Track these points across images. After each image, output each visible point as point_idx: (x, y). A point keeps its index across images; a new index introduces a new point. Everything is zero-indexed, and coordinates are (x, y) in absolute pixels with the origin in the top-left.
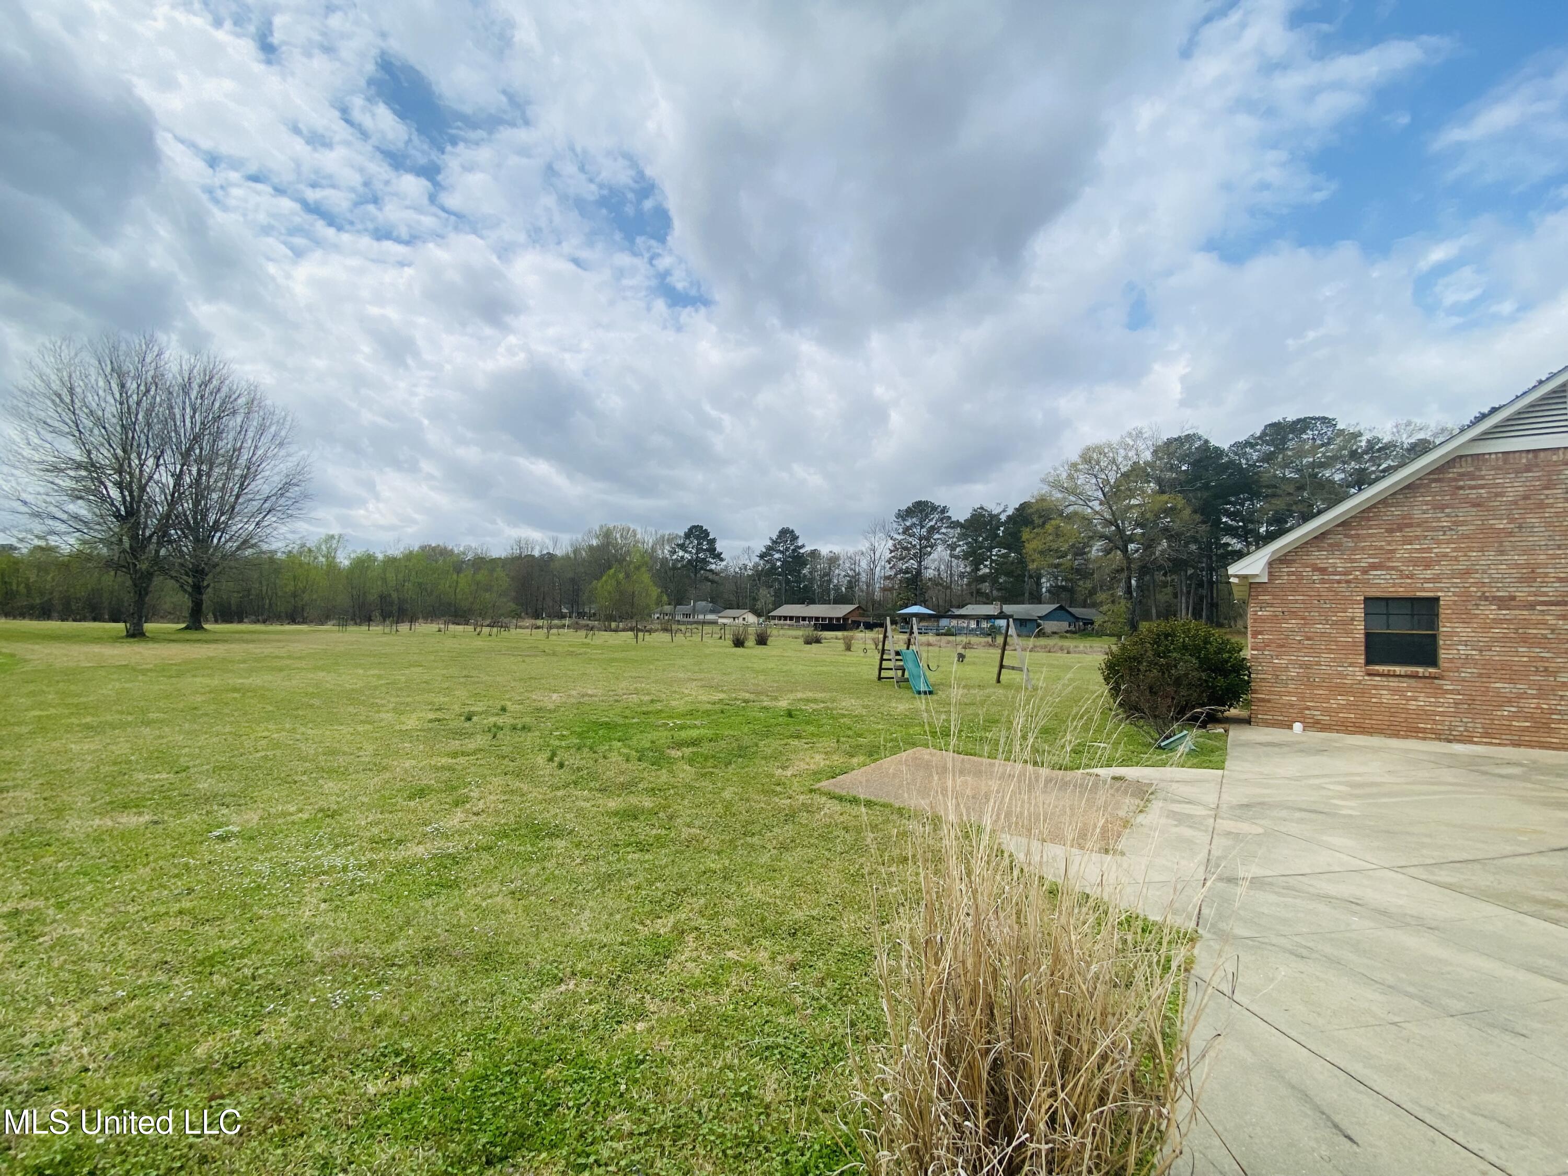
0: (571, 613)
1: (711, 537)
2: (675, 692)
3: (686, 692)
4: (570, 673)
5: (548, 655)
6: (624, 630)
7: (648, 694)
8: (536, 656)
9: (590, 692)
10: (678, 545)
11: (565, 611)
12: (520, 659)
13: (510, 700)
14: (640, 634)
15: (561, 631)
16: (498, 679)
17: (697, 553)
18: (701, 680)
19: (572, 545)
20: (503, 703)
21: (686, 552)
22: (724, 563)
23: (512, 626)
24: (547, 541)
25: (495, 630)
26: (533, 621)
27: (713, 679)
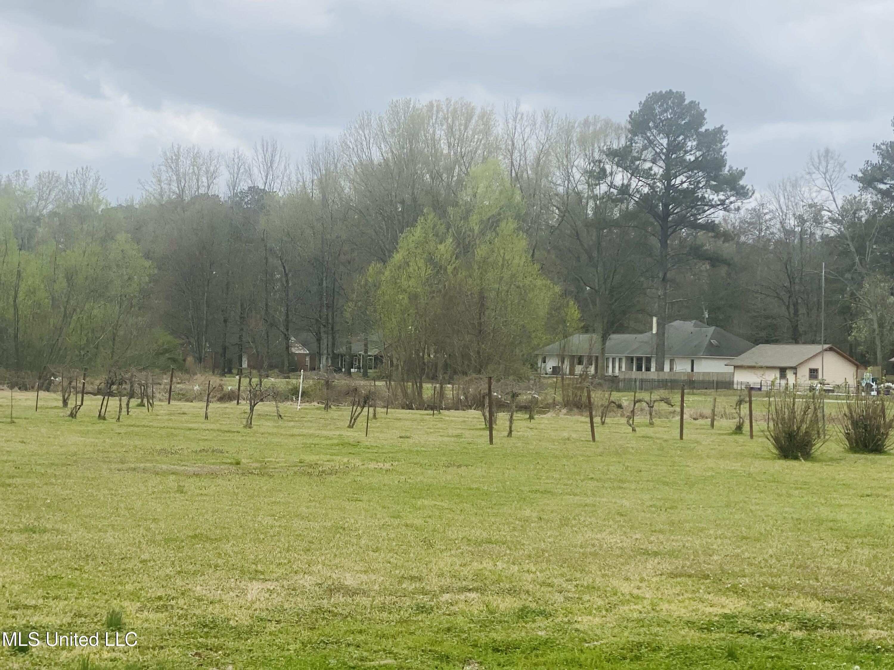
0: (315, 356)
1: (709, 125)
2: (591, 588)
3: (625, 588)
4: (298, 524)
5: (247, 472)
6: (457, 405)
7: (512, 592)
8: (213, 475)
9: (350, 581)
10: (612, 154)
11: (298, 350)
12: (171, 481)
13: (134, 596)
14: (502, 418)
15: (286, 407)
16: (109, 538)
17: (667, 176)
18: (672, 554)
19: (314, 166)
20: (115, 604)
21: (635, 172)
22: (750, 204)
23: (160, 393)
24: (248, 154)
25: (113, 403)
26: (215, 380)
27: (709, 552)
